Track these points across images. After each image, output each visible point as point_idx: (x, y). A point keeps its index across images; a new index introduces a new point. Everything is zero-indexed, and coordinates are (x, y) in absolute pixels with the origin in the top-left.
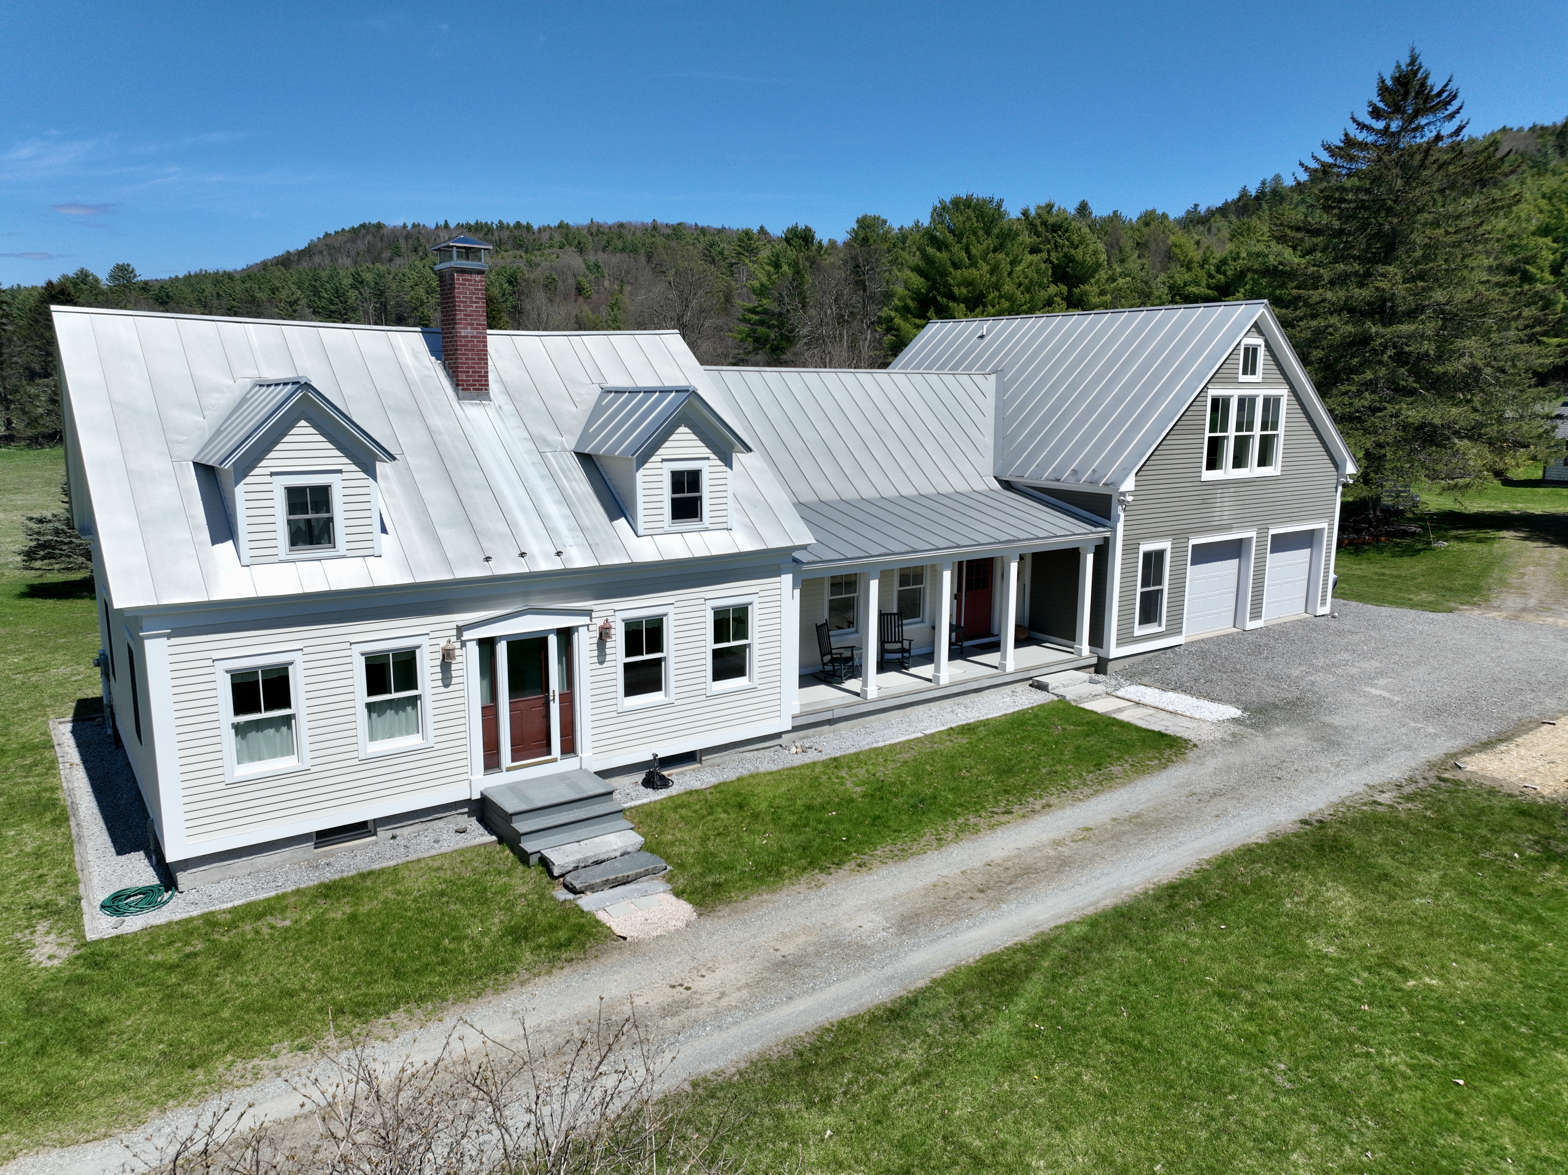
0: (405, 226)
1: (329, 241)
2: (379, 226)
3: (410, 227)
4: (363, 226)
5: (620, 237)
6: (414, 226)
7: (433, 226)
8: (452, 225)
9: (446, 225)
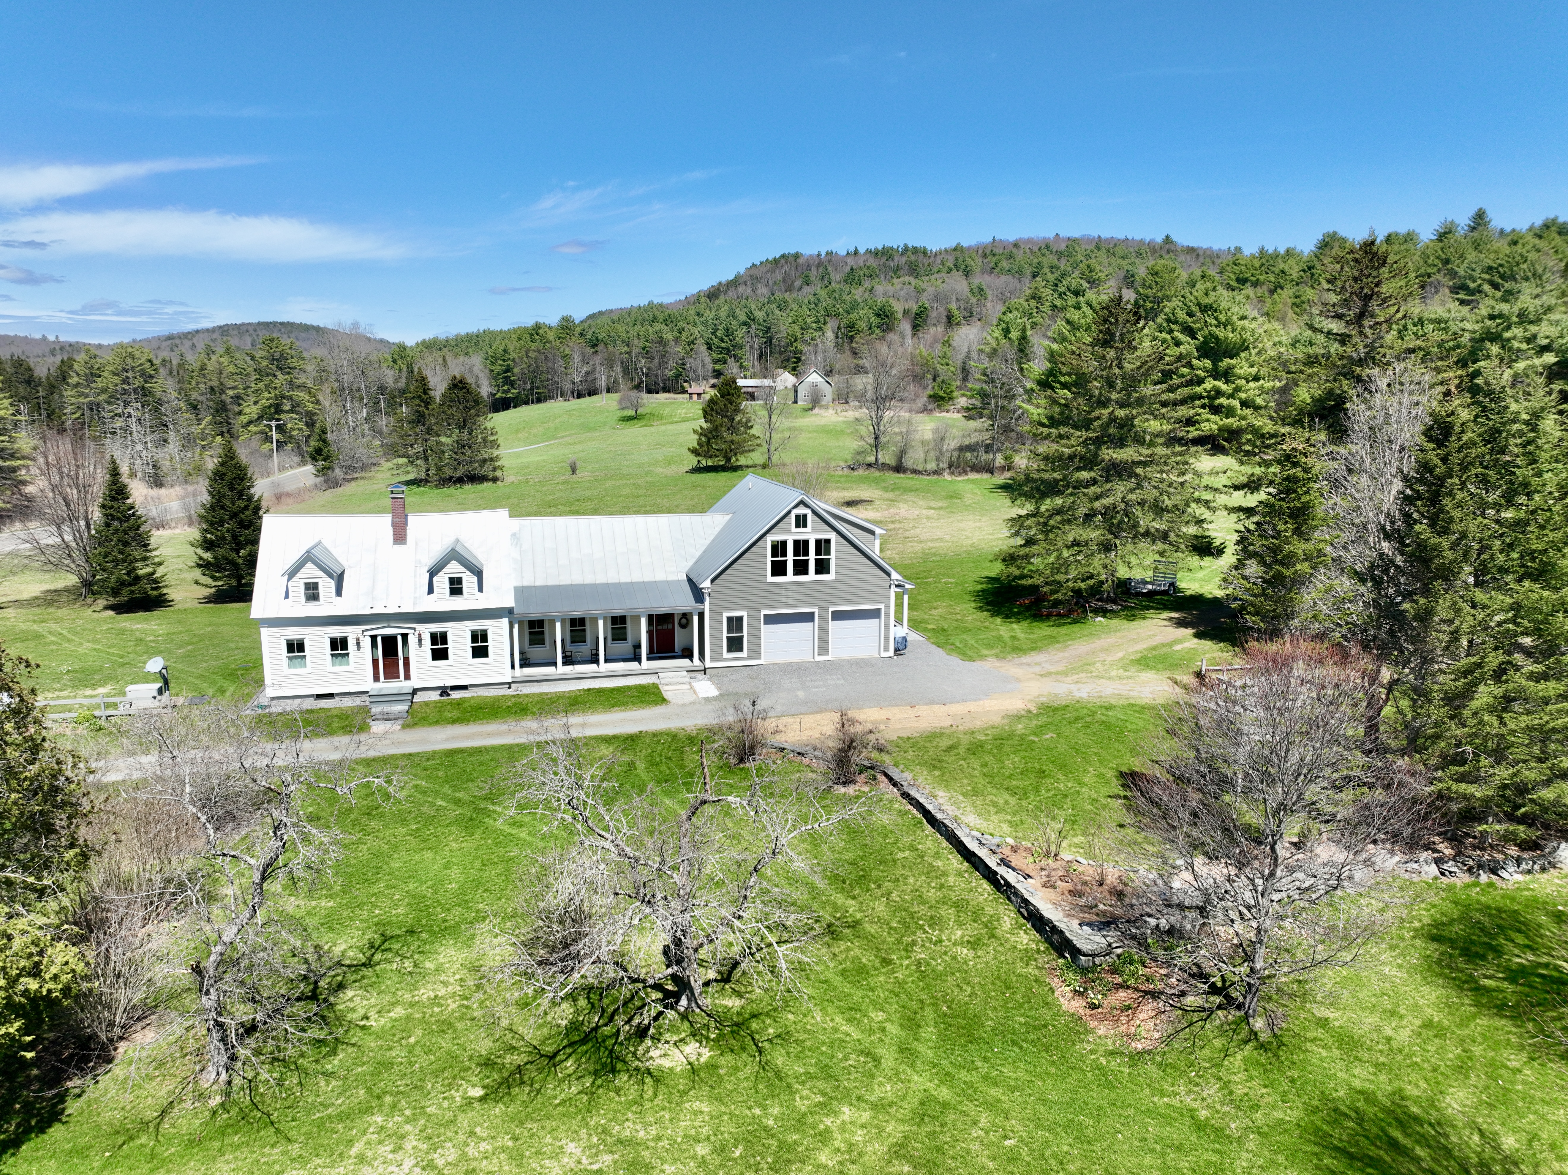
0: (819, 255)
1: (753, 272)
2: (797, 256)
3: (823, 254)
4: (783, 256)
5: (1011, 257)
6: (827, 254)
7: (845, 253)
8: (862, 250)
9: (856, 252)
